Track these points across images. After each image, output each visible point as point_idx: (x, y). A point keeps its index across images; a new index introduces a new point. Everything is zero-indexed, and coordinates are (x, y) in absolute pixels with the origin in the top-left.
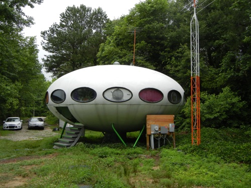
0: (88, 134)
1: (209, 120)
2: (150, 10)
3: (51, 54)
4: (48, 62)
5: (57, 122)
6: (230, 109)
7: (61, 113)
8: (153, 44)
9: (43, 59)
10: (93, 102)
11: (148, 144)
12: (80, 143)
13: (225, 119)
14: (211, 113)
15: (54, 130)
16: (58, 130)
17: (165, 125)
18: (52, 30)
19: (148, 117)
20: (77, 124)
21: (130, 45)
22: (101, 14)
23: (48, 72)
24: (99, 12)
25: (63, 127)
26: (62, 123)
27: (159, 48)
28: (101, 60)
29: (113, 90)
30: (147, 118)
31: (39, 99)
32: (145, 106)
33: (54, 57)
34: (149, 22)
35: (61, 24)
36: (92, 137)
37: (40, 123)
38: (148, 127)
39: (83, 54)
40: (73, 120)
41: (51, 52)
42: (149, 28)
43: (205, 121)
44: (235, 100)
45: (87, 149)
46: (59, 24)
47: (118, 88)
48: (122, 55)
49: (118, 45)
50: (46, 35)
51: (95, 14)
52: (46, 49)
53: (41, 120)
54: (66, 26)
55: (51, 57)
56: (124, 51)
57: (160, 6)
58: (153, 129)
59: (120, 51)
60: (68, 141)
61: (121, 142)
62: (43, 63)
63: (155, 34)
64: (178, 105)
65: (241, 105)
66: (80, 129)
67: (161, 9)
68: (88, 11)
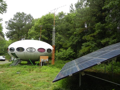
0: (22, 62)
1: (63, 58)
2: (47, 19)
3: (9, 31)
4: (8, 34)
5: (11, 58)
6: (70, 55)
7: (13, 55)
8: (48, 31)
9: (6, 33)
10: (23, 52)
11: (40, 65)
12: (19, 64)
13: (68, 57)
14: (63, 56)
15: (9, 61)
16: (11, 61)
17: (46, 59)
18: (10, 21)
19: (40, 57)
20: (18, 59)
21: (40, 30)
22: (30, 16)
23: (7, 38)
24: (29, 15)
25: (13, 60)
26: (13, 58)
27: (50, 32)
28: (29, 35)
31: (2, 48)
32: (40, 53)
33: (10, 32)
34: (46, 23)
35: (14, 19)
36: (24, 63)
37: (4, 58)
38: (40, 60)
39: (22, 31)
40: (17, 57)
41: (9, 30)
42: (46, 25)
43: (62, 58)
44: (71, 52)
45: (21, 66)
46: (13, 19)
48: (36, 34)
49: (36, 30)
50: (7, 23)
51: (28, 16)
52: (7, 28)
53: (4, 57)
54: (16, 20)
55: (9, 32)
56: (38, 33)
57: (51, 17)
58: (42, 60)
59: (36, 33)
60: (15, 64)
61: (32, 64)
62: (6, 34)
63: (49, 27)
64: (51, 53)
65: (73, 53)
66: (19, 60)
67: (51, 19)
68: (25, 15)
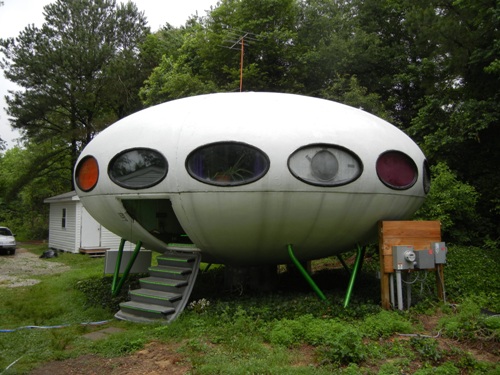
3: (24, 89)
4: (19, 107)
10: (257, 185)
11: (387, 297)
15: (46, 256)
17: (424, 247)
19: (387, 226)
22: (134, 15)
24: (129, 11)
29: (312, 153)
30: (384, 230)
33: (29, 95)
34: (261, 28)
35: (46, 29)
38: (386, 252)
46: (40, 27)
47: (324, 148)
50: (11, 49)
51: (121, 13)
52: (14, 78)
66: (191, 261)
68: (107, 6)
